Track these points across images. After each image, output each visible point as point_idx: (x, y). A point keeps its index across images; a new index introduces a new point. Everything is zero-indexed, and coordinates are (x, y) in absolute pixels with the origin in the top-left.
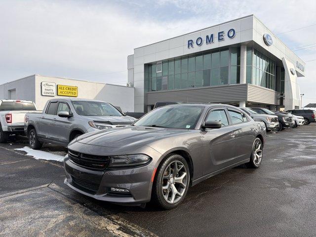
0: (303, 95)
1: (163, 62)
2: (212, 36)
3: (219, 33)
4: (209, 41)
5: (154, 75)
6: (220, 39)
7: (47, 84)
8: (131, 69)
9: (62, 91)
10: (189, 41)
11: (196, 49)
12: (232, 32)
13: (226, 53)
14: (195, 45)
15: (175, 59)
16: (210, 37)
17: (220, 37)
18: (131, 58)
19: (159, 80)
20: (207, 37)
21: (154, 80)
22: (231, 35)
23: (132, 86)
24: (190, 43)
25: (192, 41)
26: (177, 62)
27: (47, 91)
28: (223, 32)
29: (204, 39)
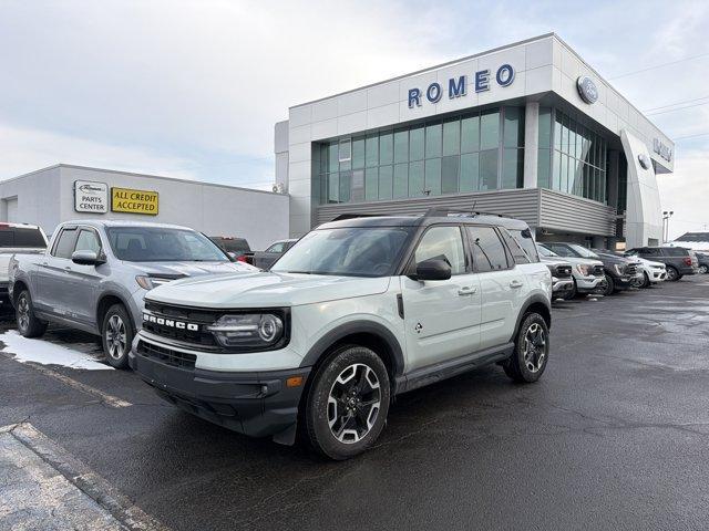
0: (671, 213)
1: (354, 137)
2: (462, 79)
3: (478, 74)
4: (456, 92)
5: (333, 168)
6: (481, 86)
7: (87, 187)
8: (282, 152)
9: (123, 201)
10: (410, 92)
11: (427, 109)
12: (507, 73)
13: (494, 118)
14: (424, 100)
15: (380, 132)
16: (457, 82)
17: (481, 83)
18: (282, 130)
19: (346, 178)
20: (452, 82)
21: (334, 178)
22: (505, 78)
23: (285, 192)
24: (414, 97)
25: (417, 90)
26: (386, 139)
27: (88, 202)
28: (486, 72)
29: (445, 87)
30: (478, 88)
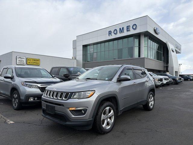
0: (181, 64)
1: (94, 44)
2: (123, 28)
3: (127, 27)
4: (121, 32)
5: (88, 52)
6: (128, 30)
7: (20, 58)
8: (75, 48)
9: (30, 61)
10: (109, 32)
11: (113, 36)
12: (135, 26)
13: (132, 38)
14: (113, 34)
15: (101, 43)
16: (121, 29)
17: (128, 29)
18: (74, 42)
19: (92, 55)
20: (120, 29)
21: (89, 55)
22: (134, 28)
23: (75, 59)
24: (110, 33)
25: (111, 31)
26: (103, 44)
27: (20, 62)
28: (129, 26)
29: (118, 30)
30: (127, 30)
